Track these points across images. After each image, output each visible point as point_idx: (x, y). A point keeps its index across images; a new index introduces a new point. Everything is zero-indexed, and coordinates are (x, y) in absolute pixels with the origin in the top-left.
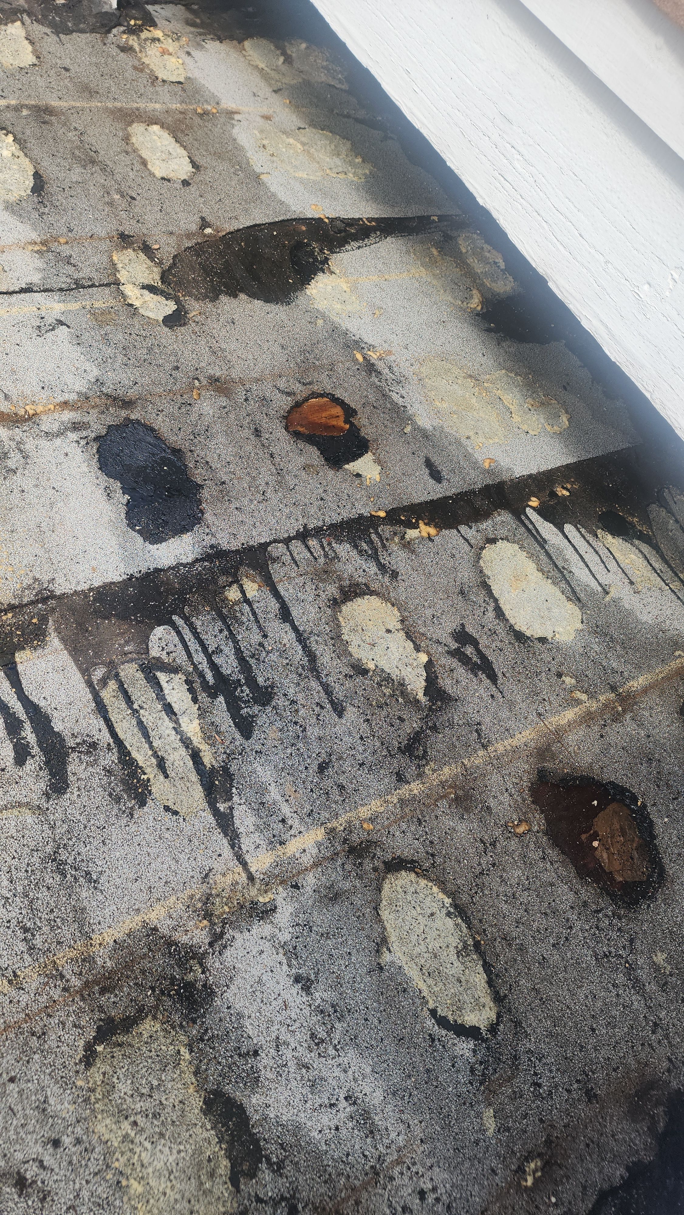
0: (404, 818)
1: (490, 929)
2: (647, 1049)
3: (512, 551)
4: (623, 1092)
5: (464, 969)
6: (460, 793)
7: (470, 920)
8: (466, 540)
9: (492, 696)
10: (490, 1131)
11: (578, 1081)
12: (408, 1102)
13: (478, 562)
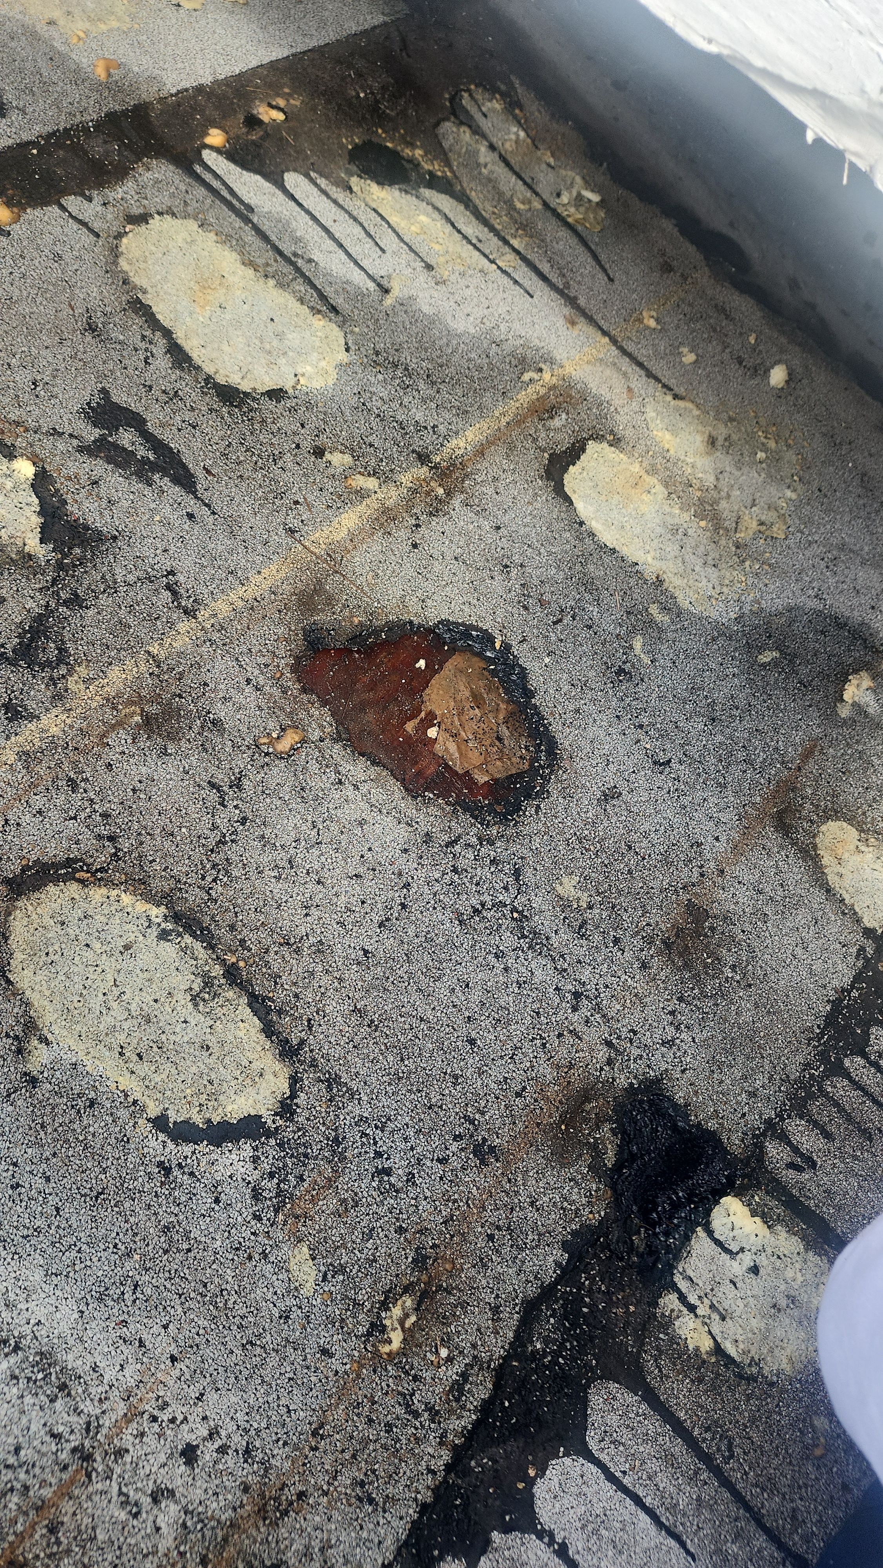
0: (36, 786)
1: (253, 936)
2: (569, 1039)
3: (185, 235)
4: (538, 1125)
5: (212, 1022)
6: (154, 709)
7: (210, 932)
8: (84, 224)
9: (191, 516)
10: (308, 1285)
11: (457, 1138)
12: (134, 1301)
13: (115, 263)
